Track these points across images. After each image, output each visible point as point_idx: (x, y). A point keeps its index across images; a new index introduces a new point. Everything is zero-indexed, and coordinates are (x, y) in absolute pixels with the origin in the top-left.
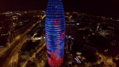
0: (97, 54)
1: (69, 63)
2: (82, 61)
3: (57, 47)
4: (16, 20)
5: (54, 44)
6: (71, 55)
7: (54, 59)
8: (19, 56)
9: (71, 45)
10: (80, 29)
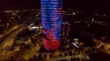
0: (95, 40)
1: (67, 47)
2: (80, 46)
3: (54, 24)
4: (15, 16)
5: (50, 19)
6: (68, 40)
7: (50, 40)
8: (13, 41)
9: (68, 31)
10: (76, 22)
